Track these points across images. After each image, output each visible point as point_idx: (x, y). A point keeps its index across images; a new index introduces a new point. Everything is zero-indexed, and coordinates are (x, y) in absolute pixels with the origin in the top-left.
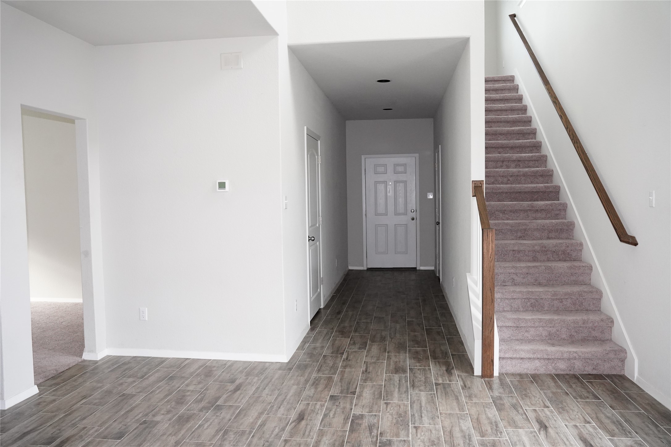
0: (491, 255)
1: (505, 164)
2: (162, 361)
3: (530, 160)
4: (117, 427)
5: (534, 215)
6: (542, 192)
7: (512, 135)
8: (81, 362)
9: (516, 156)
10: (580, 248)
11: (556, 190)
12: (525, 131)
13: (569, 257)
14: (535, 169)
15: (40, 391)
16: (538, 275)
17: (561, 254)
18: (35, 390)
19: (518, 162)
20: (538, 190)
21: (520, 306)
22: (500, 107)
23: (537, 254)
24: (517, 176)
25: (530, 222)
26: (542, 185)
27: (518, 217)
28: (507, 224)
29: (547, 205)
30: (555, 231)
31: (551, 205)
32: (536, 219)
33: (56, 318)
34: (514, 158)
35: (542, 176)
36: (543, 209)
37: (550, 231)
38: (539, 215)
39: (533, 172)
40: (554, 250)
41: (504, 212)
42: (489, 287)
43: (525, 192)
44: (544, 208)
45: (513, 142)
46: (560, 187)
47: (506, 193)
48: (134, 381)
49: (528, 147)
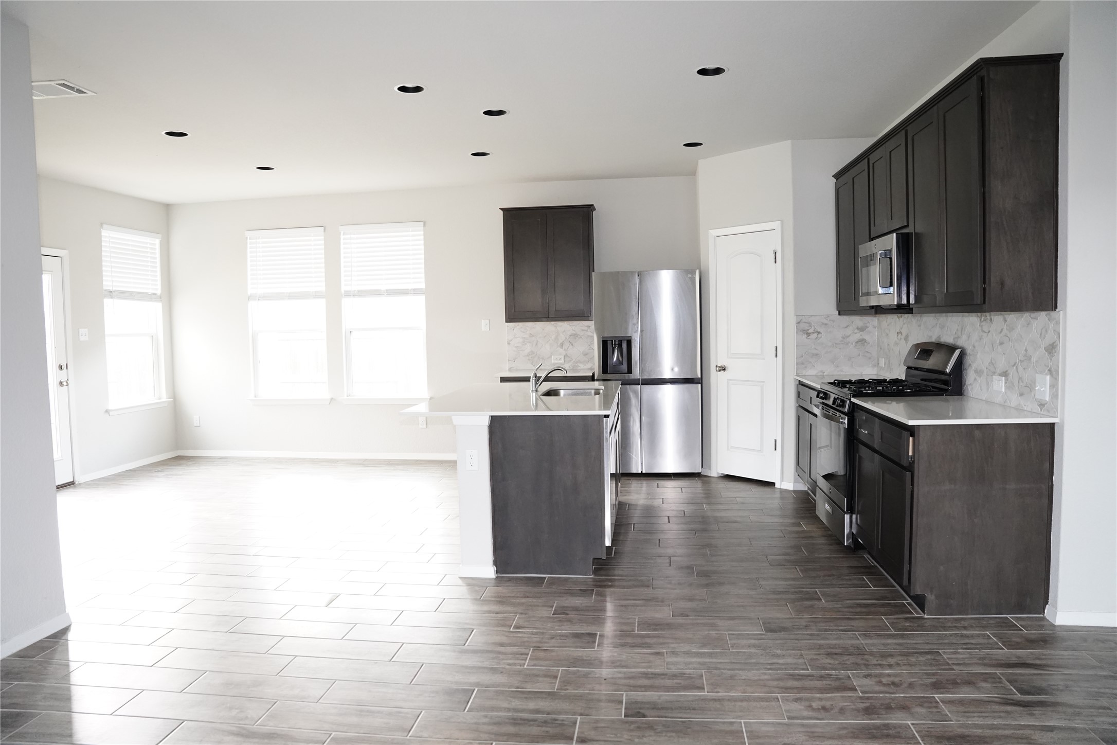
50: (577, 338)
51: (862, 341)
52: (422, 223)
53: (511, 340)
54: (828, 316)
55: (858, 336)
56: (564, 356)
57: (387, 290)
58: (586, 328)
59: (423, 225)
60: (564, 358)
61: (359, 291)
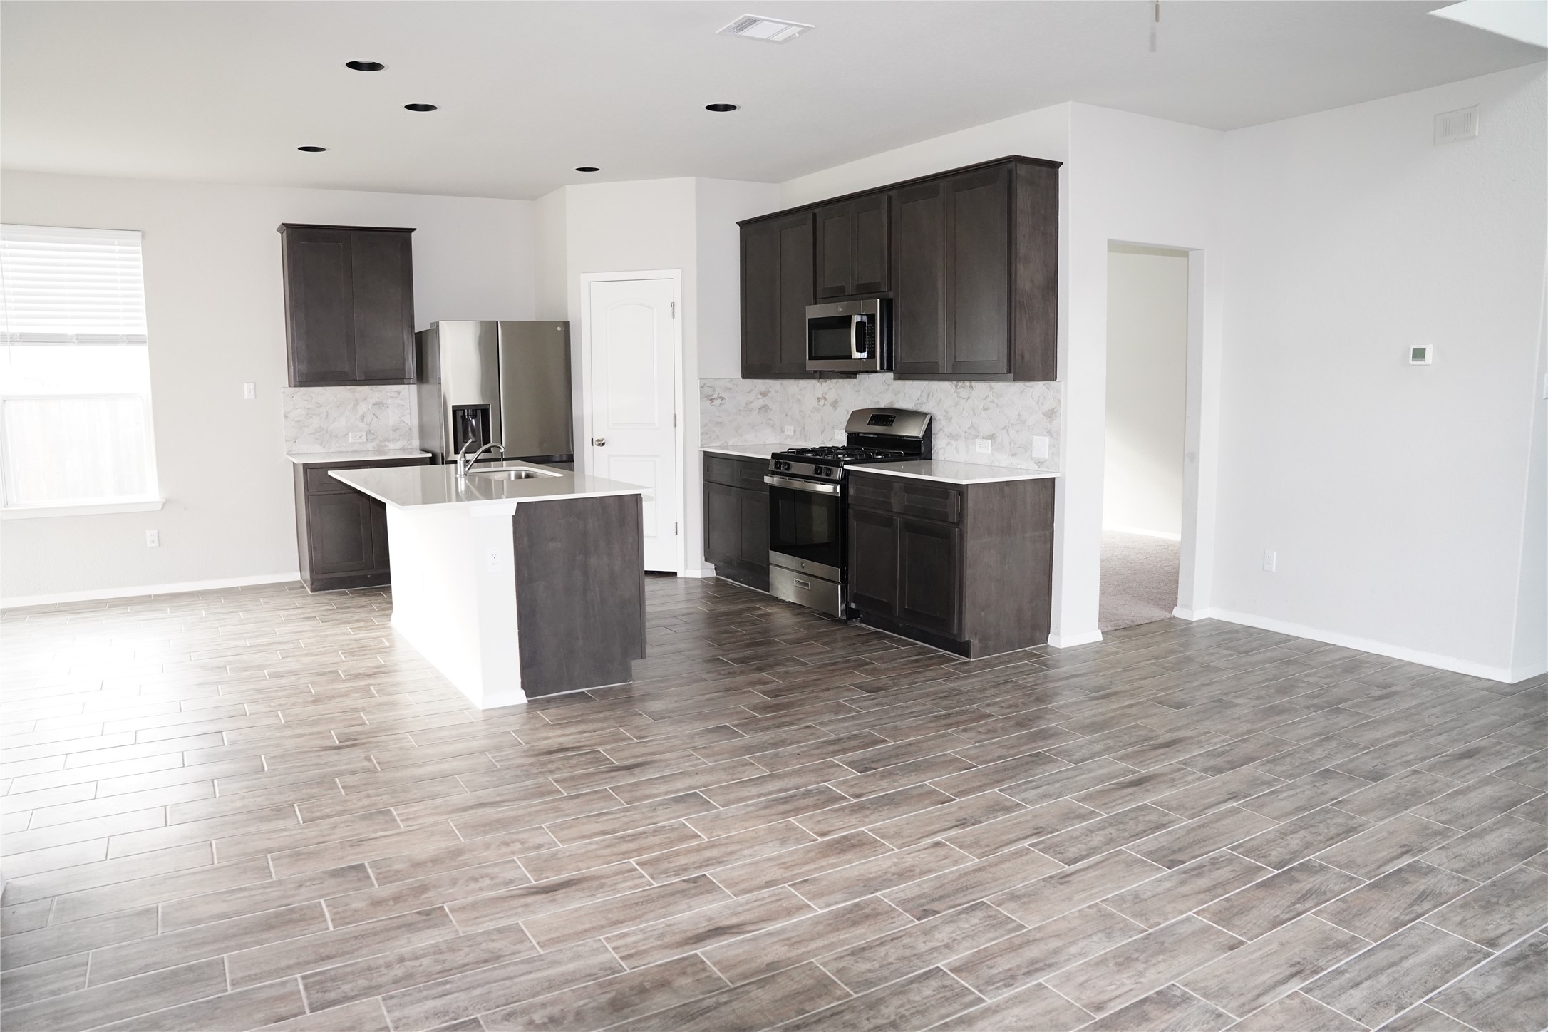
2: (1288, 639)
4: (1180, 696)
8: (1169, 618)
15: (1104, 640)
18: (1098, 636)
33: (1159, 559)
48: (1231, 655)
50: (383, 408)
51: (764, 408)
52: (140, 234)
53: (289, 412)
54: (731, 380)
55: (760, 402)
56: (367, 433)
57: (77, 335)
58: (395, 395)
59: (140, 237)
60: (367, 436)
61: (21, 335)
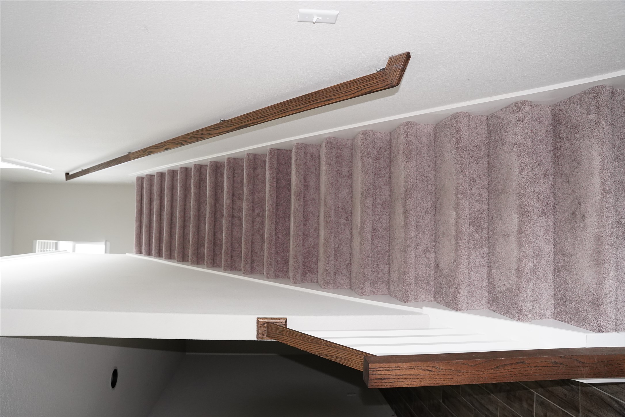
0: (426, 370)
1: (236, 213)
3: (233, 180)
5: (312, 191)
6: (278, 174)
7: (201, 195)
9: (226, 200)
10: (371, 135)
11: (276, 154)
12: (197, 179)
13: (383, 151)
14: (244, 177)
16: (419, 210)
17: (380, 164)
19: (235, 196)
20: (275, 180)
21: (481, 250)
22: (168, 203)
23: (378, 201)
24: (253, 203)
25: (325, 205)
26: (268, 173)
27: (313, 215)
28: (327, 240)
29: (298, 172)
30: (339, 167)
31: (298, 166)
32: (318, 189)
34: (229, 201)
35: (255, 169)
36: (304, 177)
37: (339, 173)
38: (312, 183)
39: (249, 182)
40: (374, 174)
41: (305, 236)
42: (492, 371)
43: (277, 197)
44: (302, 177)
45: (208, 197)
46: (272, 149)
47: (277, 224)
49: (216, 178)
